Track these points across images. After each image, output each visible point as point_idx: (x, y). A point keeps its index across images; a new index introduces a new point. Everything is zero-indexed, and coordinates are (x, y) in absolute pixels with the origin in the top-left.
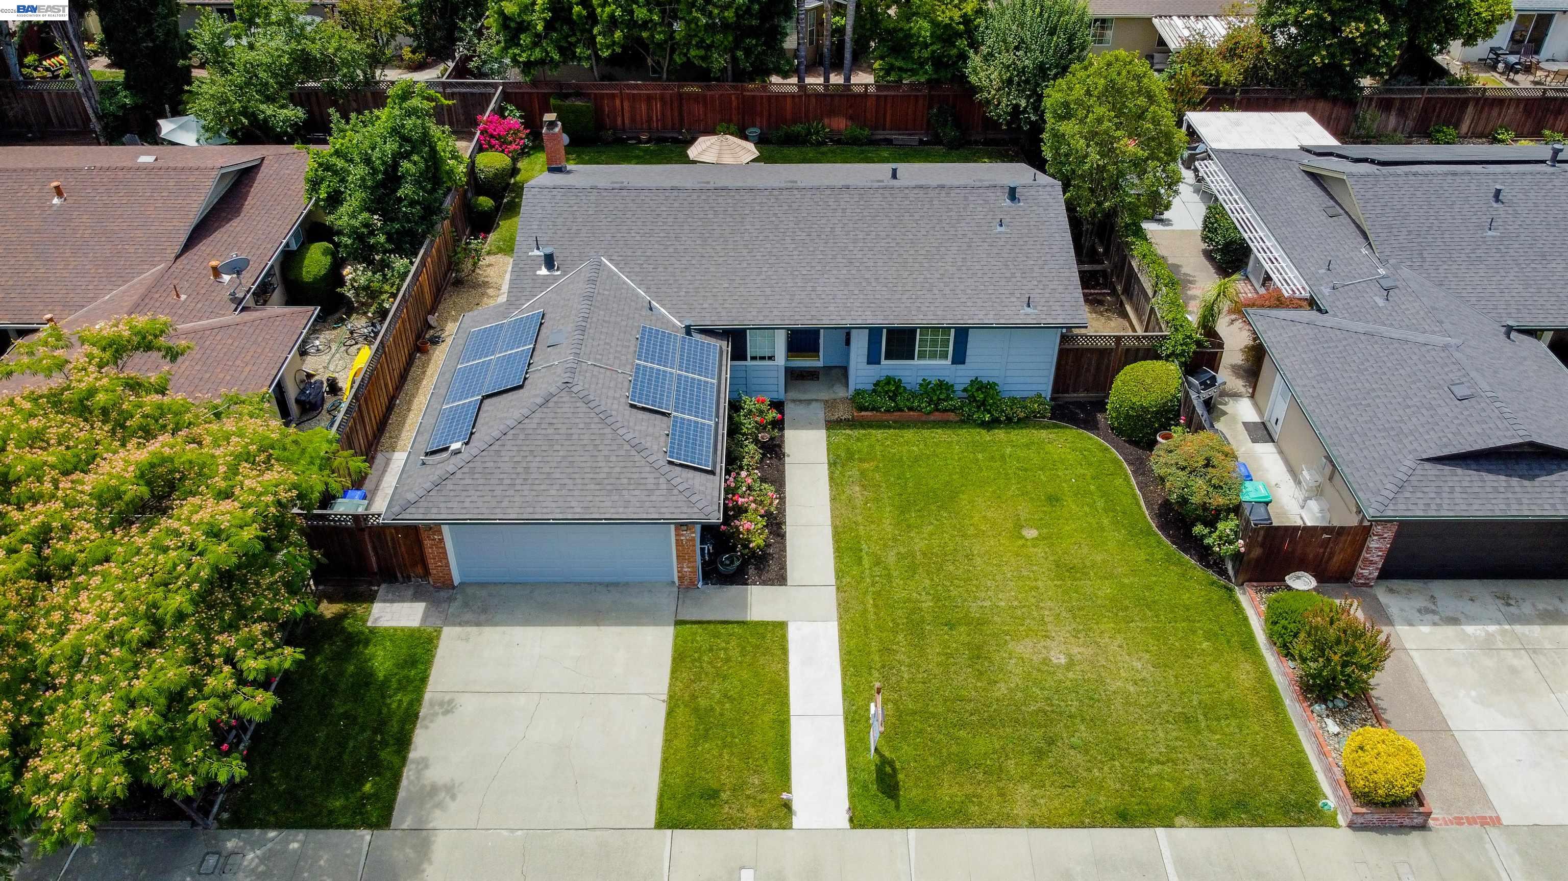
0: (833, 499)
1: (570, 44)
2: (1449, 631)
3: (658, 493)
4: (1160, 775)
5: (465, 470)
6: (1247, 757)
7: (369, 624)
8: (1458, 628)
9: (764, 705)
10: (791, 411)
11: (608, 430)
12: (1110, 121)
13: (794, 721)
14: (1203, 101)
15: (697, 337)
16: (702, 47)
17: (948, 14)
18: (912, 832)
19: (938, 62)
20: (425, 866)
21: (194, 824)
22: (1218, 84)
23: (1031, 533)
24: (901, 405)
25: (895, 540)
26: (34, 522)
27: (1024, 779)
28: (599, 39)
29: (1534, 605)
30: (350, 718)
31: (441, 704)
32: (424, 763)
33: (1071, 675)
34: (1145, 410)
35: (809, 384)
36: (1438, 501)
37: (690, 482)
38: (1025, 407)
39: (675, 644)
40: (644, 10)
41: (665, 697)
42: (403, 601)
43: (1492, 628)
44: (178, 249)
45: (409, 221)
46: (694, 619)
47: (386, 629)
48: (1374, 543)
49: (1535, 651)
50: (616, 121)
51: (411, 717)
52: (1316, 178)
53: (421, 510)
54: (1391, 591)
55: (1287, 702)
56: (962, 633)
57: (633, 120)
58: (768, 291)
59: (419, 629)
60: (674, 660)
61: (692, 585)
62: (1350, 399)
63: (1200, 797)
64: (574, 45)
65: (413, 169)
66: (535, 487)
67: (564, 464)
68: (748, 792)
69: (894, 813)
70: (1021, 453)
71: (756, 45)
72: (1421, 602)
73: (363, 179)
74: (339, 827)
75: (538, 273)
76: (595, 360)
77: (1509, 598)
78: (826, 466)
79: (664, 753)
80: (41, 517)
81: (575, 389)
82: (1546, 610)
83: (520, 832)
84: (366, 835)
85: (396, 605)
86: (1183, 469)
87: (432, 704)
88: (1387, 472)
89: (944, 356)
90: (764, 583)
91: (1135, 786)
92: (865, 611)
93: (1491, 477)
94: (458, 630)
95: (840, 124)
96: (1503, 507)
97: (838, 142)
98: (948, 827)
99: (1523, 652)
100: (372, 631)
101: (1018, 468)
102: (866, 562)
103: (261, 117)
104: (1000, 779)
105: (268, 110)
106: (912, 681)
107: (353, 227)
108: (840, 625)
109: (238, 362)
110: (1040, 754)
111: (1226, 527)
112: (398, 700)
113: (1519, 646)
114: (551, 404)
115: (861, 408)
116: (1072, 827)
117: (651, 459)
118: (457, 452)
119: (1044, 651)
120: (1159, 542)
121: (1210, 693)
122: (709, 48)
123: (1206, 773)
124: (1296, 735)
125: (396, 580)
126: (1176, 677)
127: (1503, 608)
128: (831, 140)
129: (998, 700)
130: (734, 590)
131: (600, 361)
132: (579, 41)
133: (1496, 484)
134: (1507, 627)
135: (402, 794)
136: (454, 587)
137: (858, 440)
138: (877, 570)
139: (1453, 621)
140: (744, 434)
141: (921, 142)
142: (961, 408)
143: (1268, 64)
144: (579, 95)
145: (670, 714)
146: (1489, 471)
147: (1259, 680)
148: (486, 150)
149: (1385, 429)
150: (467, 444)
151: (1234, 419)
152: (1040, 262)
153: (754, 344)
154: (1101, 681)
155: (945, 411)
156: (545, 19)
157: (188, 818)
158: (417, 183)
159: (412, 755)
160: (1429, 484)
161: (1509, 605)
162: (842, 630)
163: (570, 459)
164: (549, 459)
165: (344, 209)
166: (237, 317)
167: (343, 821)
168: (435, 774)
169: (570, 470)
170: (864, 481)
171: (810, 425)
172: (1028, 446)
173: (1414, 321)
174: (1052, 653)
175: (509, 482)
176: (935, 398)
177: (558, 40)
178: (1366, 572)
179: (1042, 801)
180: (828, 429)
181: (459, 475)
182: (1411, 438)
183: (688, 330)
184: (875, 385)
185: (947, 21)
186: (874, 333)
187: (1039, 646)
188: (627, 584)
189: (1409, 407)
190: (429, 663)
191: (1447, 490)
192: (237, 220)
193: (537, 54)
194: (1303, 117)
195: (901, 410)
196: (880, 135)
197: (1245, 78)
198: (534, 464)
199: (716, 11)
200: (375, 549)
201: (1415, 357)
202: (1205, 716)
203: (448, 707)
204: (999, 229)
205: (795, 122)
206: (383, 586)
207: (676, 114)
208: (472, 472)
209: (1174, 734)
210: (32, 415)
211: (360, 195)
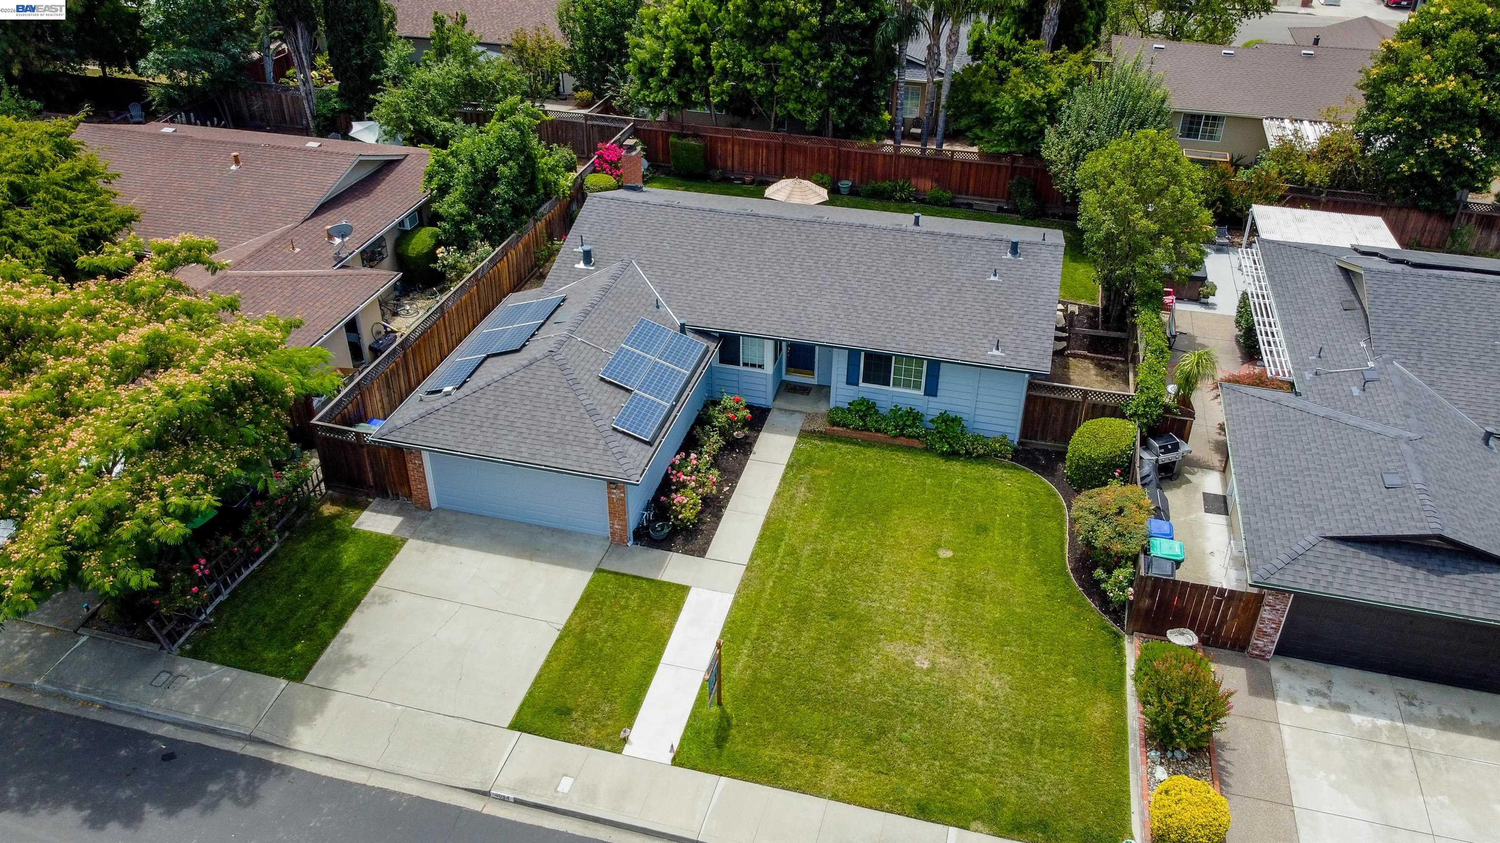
0: (778, 495)
1: (689, 89)
2: (1335, 716)
3: (595, 451)
4: (973, 782)
5: (447, 409)
6: (1068, 784)
7: (354, 526)
8: (1344, 715)
9: (639, 650)
10: (772, 417)
11: (572, 395)
12: (1128, 194)
13: (661, 669)
14: (1282, 197)
15: (690, 336)
16: (800, 102)
17: (1030, 91)
18: (724, 780)
19: (1018, 135)
20: (318, 716)
21: (162, 648)
22: (1302, 184)
23: (945, 554)
24: (869, 425)
25: (816, 536)
26: (60, 370)
27: (843, 758)
28: (712, 87)
29: (1439, 710)
30: (308, 593)
31: (381, 597)
32: (350, 638)
33: (927, 679)
34: (1093, 461)
35: (801, 398)
36: (1330, 579)
37: (625, 448)
38: (987, 445)
39: (588, 586)
40: (751, 65)
41: (561, 627)
42: (387, 513)
43: (1382, 722)
44: (307, 213)
45: (501, 217)
46: (613, 570)
47: (365, 532)
48: (1266, 613)
49: (1420, 752)
50: (726, 161)
51: (354, 603)
52: (1348, 274)
53: (403, 435)
54: (1288, 668)
55: (1131, 746)
56: (839, 625)
57: (741, 163)
58: (764, 305)
59: (389, 537)
60: (582, 598)
61: (622, 542)
62: (1281, 474)
63: (1005, 809)
64: (690, 91)
65: (507, 172)
66: (498, 431)
67: (528, 416)
68: (596, 716)
69: (714, 760)
70: (968, 485)
71: (851, 105)
72: (1316, 684)
73: (466, 176)
74: (265, 673)
75: (577, 266)
76: (587, 338)
77: (1415, 698)
78: (784, 467)
79: (541, 670)
80: (67, 366)
81: (556, 358)
82: (1451, 716)
83: (399, 708)
84: (283, 683)
85: (380, 515)
86: (1096, 514)
87: (374, 596)
88: (1286, 543)
89: (917, 386)
90: (685, 552)
91: (946, 785)
92: (763, 590)
93: (1396, 566)
94: (420, 542)
95: (926, 186)
96: (1400, 596)
97: (922, 201)
98: (756, 782)
99: (1407, 751)
100: (354, 532)
101: (960, 497)
102: (781, 552)
103: (425, 126)
104: (820, 753)
105: (432, 120)
106: (777, 655)
107: (450, 214)
108: (735, 598)
109: (318, 304)
110: (868, 739)
111: (1121, 574)
112: (351, 587)
113: (1406, 745)
114: (533, 367)
115: (834, 424)
116: (871, 808)
117: (598, 424)
118: (448, 394)
119: (912, 655)
120: (1068, 582)
121: (1055, 722)
122: (804, 103)
123: (1020, 789)
124: (1126, 776)
125: (388, 496)
126: (1029, 701)
127: (1403, 706)
128: (916, 199)
129: (848, 686)
130: (656, 553)
131: (591, 340)
132: (696, 88)
133: (1399, 574)
134: (1400, 724)
135: (323, 658)
136: (430, 510)
137: (823, 450)
138: (788, 559)
139: (1343, 708)
140: (713, 427)
141: (1000, 209)
142: (925, 436)
143: (1357, 169)
144: (696, 136)
145: (560, 640)
146: (1396, 560)
147: (1111, 720)
148: (598, 172)
149: (1303, 506)
150: (458, 389)
151: (1196, 488)
152: (1021, 312)
153: (747, 352)
154: (954, 690)
155: (909, 437)
156: (670, 66)
157: (159, 642)
158: (510, 184)
159: (344, 631)
160: (1326, 561)
161: (1411, 704)
162: (735, 602)
163: (534, 413)
164: (517, 410)
165: (448, 198)
166: (333, 271)
167: (270, 669)
168: (354, 649)
169: (531, 422)
170: (813, 485)
171: (786, 431)
172: (978, 481)
173: (1381, 413)
174: (918, 658)
175: (478, 423)
176: (901, 423)
177: (680, 86)
178: (1260, 643)
179: (852, 780)
180: (800, 437)
181: (441, 412)
182: (1324, 516)
183: (683, 328)
184: (850, 404)
185: (1028, 98)
186: (853, 354)
187: (908, 649)
188: (570, 533)
189: (1335, 488)
190: (386, 564)
191: (1344, 570)
192: (365, 199)
193: (660, 96)
194: (1377, 221)
195: (868, 430)
196: (963, 199)
197: (1332, 181)
198: (504, 413)
199: (812, 71)
200: (371, 464)
201: (1361, 444)
202: (1041, 740)
203: (384, 600)
204: (992, 278)
205: (884, 180)
206: (377, 499)
207: (779, 162)
208: (453, 410)
209: (1005, 750)
210: (96, 297)
211: (461, 188)
